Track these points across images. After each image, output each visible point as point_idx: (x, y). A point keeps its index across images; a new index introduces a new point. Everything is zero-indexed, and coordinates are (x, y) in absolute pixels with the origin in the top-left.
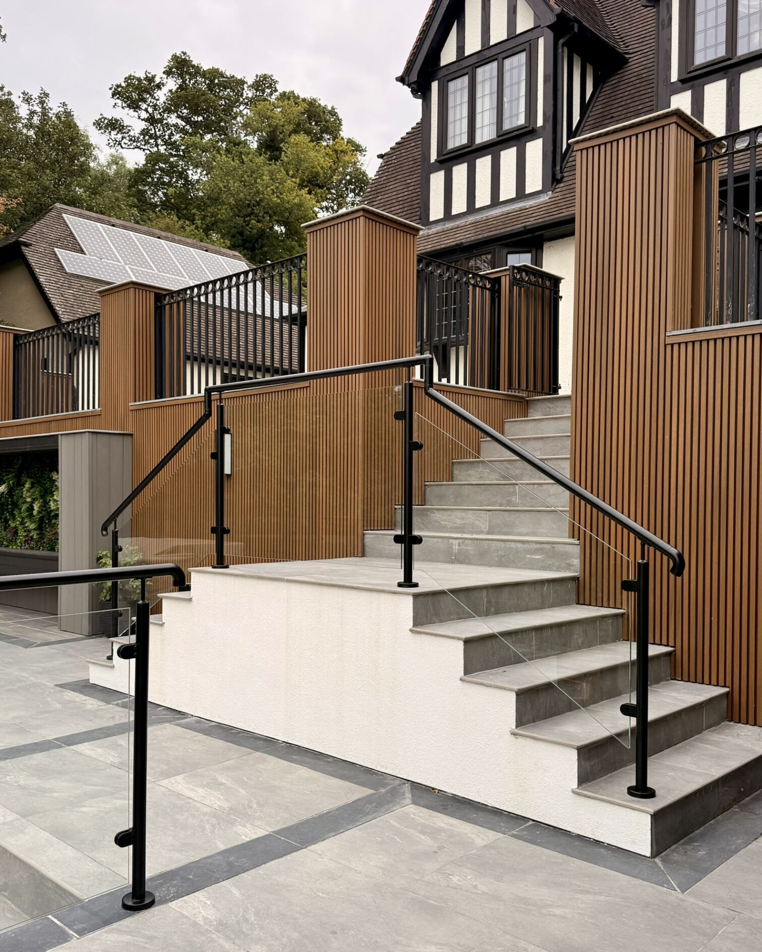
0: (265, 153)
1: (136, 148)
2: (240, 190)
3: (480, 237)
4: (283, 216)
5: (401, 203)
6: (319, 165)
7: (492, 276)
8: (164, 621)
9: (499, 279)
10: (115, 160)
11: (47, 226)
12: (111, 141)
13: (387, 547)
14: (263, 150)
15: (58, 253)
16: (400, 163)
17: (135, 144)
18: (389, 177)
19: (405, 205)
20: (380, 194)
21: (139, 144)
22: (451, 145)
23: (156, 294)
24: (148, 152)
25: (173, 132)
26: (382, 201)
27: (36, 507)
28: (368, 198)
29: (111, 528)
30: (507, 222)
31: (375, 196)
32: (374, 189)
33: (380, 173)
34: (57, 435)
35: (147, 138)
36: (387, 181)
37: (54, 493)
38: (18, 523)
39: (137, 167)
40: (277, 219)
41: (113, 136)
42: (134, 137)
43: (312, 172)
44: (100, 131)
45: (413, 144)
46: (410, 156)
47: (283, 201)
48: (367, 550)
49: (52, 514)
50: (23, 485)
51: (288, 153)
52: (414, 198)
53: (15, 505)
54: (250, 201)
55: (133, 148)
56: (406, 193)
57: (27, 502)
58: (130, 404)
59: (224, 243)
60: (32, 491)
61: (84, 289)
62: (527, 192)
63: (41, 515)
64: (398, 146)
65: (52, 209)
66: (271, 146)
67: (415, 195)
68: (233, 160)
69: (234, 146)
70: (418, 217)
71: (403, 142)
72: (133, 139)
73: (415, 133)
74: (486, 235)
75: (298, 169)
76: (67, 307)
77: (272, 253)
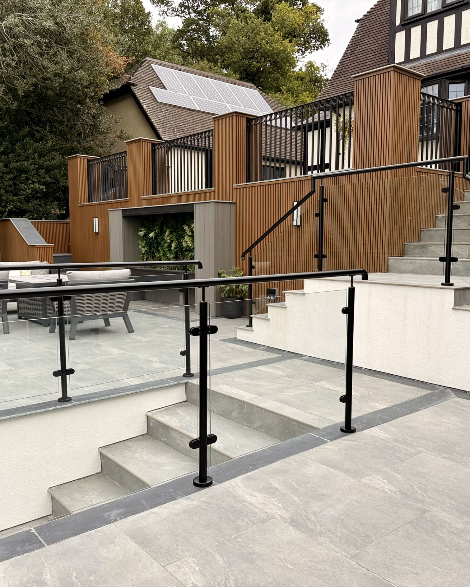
0: (261, 16)
1: (176, 15)
2: (246, 42)
3: (431, 73)
4: (273, 58)
5: (374, 51)
6: (296, 23)
7: (456, 102)
8: (286, 306)
9: (461, 103)
10: (162, 24)
11: (143, 72)
12: (160, 11)
13: (403, 267)
14: (260, 15)
15: (151, 90)
16: (371, 25)
17: (176, 13)
18: (364, 35)
19: (377, 53)
20: (359, 46)
21: (178, 13)
22: (410, 14)
23: (247, 118)
24: (184, 18)
25: (199, 4)
26: (360, 50)
27: (173, 245)
28: (351, 49)
29: (247, 255)
30: (449, 63)
31: (355, 47)
32: (354, 43)
33: (358, 32)
34: (193, 204)
35: (183, 8)
36: (363, 37)
37: (185, 237)
38: (161, 254)
39: (179, 28)
40: (269, 60)
41: (162, 9)
42: (175, 8)
43: (291, 28)
44: (154, 5)
45: (379, 12)
46: (378, 20)
47: (273, 48)
48: (390, 268)
49: (184, 249)
50: (165, 232)
51: (275, 16)
52: (383, 49)
53: (159, 244)
54: (253, 49)
55: (175, 16)
56: (376, 45)
57: (167, 242)
58: (233, 185)
59: (235, 76)
60: (171, 236)
61: (168, 112)
62: (462, 44)
63: (176, 250)
64: (369, 14)
65: (144, 61)
66: (264, 11)
67: (382, 46)
68: (242, 23)
69: (242, 13)
70: (386, 61)
71: (372, 11)
72: (174, 10)
73: (380, 5)
74: (435, 72)
75: (282, 26)
76: (161, 124)
77: (266, 83)
